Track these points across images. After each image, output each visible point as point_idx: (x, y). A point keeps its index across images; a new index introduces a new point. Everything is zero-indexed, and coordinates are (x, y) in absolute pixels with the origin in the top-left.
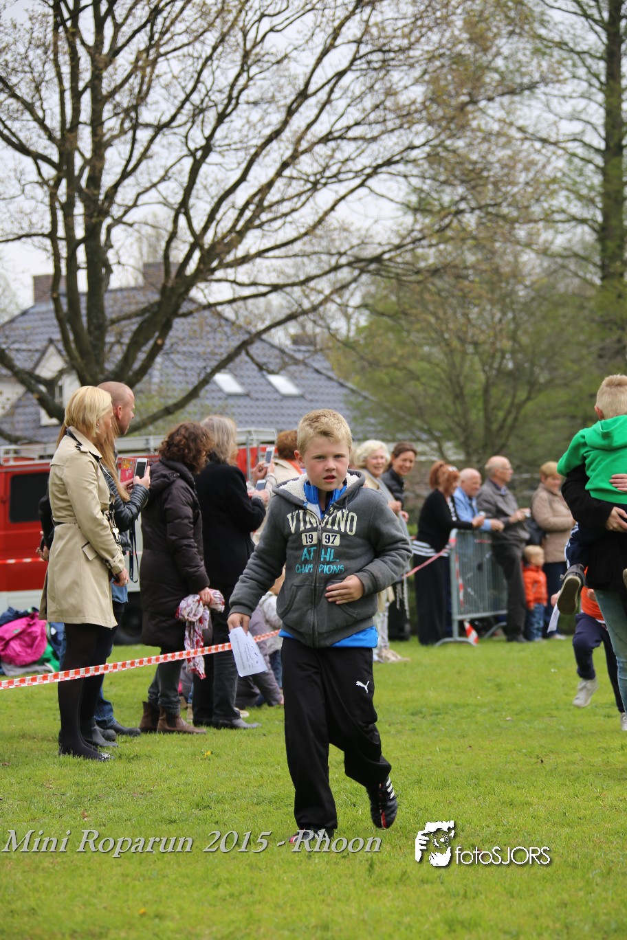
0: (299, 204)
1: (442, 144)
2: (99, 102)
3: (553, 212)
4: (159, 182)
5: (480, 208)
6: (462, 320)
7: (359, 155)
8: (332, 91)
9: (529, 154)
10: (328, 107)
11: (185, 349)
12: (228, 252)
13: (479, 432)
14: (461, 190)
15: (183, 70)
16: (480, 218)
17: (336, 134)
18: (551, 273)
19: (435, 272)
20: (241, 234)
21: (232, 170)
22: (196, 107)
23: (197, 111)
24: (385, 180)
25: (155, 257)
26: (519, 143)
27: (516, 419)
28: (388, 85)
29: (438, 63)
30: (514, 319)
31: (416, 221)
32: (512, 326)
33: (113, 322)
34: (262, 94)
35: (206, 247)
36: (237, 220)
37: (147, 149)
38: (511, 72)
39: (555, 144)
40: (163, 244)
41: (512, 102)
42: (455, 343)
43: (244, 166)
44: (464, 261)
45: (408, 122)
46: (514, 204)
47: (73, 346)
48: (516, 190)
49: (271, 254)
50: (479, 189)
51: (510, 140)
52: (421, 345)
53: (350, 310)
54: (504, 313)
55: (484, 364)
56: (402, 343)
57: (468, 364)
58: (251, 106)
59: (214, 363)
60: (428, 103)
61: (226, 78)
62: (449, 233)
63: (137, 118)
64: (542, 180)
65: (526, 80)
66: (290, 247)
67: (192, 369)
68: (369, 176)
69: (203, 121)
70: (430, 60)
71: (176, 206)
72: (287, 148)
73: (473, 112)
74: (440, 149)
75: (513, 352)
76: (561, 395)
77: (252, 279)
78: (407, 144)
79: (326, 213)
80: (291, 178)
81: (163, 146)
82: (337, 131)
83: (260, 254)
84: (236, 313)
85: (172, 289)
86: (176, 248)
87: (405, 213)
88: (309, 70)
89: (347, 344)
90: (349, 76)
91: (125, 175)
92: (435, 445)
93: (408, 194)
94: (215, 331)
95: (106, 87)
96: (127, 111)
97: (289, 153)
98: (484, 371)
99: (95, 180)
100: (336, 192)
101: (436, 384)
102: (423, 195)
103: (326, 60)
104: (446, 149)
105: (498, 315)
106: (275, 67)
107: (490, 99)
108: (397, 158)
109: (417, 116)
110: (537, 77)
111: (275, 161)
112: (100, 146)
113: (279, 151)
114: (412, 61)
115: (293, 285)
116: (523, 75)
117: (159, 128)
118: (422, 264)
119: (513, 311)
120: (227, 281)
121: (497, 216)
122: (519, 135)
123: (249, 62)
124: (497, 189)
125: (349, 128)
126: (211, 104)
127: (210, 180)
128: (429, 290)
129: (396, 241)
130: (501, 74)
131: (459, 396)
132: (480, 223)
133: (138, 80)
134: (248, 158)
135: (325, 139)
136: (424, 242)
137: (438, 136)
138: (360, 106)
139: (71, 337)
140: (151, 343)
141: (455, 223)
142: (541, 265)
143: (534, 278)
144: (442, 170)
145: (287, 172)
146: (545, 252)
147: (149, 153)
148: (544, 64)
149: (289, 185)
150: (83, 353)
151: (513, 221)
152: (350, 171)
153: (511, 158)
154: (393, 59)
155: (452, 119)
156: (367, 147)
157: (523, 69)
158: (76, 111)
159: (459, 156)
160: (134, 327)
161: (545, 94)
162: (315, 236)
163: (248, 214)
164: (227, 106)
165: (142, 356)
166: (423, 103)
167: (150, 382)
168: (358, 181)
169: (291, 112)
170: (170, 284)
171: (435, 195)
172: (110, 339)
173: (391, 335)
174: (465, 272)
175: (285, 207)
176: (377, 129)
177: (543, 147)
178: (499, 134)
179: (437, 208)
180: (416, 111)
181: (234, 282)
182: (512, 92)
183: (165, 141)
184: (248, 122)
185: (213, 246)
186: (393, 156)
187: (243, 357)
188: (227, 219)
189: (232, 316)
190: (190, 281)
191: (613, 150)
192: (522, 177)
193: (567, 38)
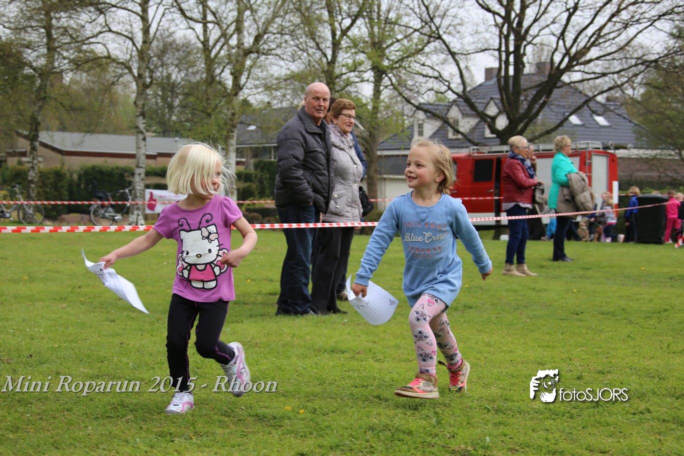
0: (619, 34)
4: (550, 24)
7: (650, 10)
11: (557, 103)
12: (581, 58)
20: (589, 49)
21: (587, 18)
25: (546, 59)
33: (525, 90)
36: (587, 43)
37: (546, 9)
40: (551, 53)
43: (593, 16)
47: (505, 101)
49: (603, 58)
59: (571, 110)
67: (560, 113)
68: (655, 20)
71: (558, 36)
77: (592, 71)
79: (632, 39)
80: (615, 22)
83: (598, 58)
84: (583, 86)
85: (554, 75)
86: (557, 55)
87: (671, 39)
89: (634, 101)
91: (535, 21)
92: (677, 151)
93: (673, 29)
94: (572, 96)
97: (615, 10)
99: (520, 24)
100: (637, 29)
102: (681, 30)
112: (524, 8)
115: (613, 73)
118: (677, 64)
120: (580, 71)
127: (576, 23)
129: (666, 52)
134: (595, 13)
136: (679, 53)
139: (505, 97)
140: (542, 100)
145: (614, 19)
147: (547, 11)
149: (614, 26)
150: (509, 105)
152: (645, 18)
156: (654, 6)
160: (534, 92)
162: (625, 50)
163: (593, 40)
165: (537, 106)
168: (649, 23)
170: (553, 73)
172: (522, 98)
175: (611, 36)
181: (583, 72)
185: (575, 54)
186: (668, 11)
187: (585, 107)
188: (582, 42)
189: (581, 88)
190: (563, 72)
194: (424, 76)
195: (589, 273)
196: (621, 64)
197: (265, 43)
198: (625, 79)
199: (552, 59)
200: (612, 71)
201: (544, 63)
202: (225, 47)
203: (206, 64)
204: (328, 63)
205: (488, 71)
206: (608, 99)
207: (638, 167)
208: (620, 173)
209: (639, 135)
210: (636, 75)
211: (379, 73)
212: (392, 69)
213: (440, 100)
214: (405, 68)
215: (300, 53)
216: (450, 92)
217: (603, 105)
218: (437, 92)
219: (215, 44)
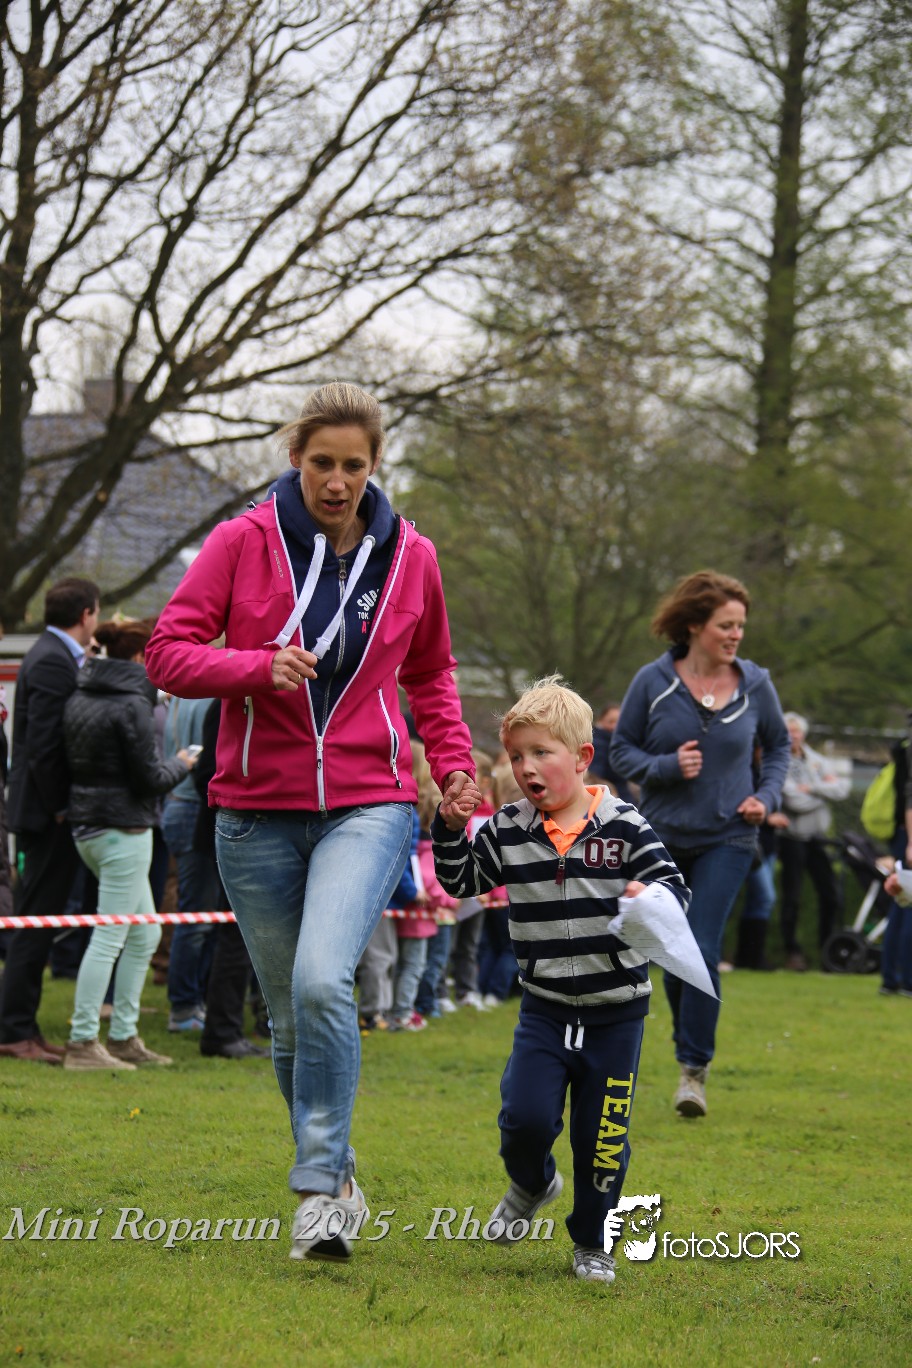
0: (319, 307)
1: (534, 232)
2: (29, 138)
3: (692, 342)
4: (114, 261)
5: (587, 330)
6: (549, 493)
7: (412, 241)
8: (377, 144)
9: (661, 256)
10: (370, 168)
11: (139, 509)
12: (211, 371)
14: (558, 302)
15: (159, 97)
16: (584, 344)
17: (381, 208)
18: (683, 431)
19: (514, 419)
20: (232, 346)
21: (222, 250)
22: (174, 154)
23: (176, 160)
24: (448, 281)
25: (102, 371)
26: (646, 239)
27: (619, 643)
28: (460, 140)
29: (535, 113)
30: (626, 495)
31: (490, 343)
32: (622, 505)
34: (275, 140)
35: (179, 360)
36: (227, 325)
37: (99, 210)
38: (642, 134)
39: (701, 242)
40: (115, 353)
41: (640, 178)
42: (538, 525)
43: (241, 245)
44: (557, 406)
45: (487, 197)
46: (634, 328)
48: (639, 306)
49: (274, 377)
50: (587, 302)
51: (634, 233)
52: (487, 526)
53: (386, 468)
54: (611, 487)
55: (577, 558)
56: (459, 520)
57: (554, 556)
58: (257, 158)
59: (181, 533)
60: (517, 171)
61: (222, 114)
62: (538, 363)
63: (86, 165)
64: (677, 295)
65: (662, 147)
66: (301, 370)
67: (148, 539)
68: (425, 272)
69: (184, 175)
70: (524, 108)
71: (138, 299)
72: (306, 224)
73: (582, 189)
74: (531, 240)
75: (622, 544)
77: (244, 413)
78: (482, 229)
79: (360, 323)
80: (309, 268)
81: (123, 208)
82: (381, 203)
83: (258, 376)
84: (218, 461)
85: (125, 420)
86: (135, 360)
87: (475, 332)
88: (345, 110)
91: (65, 246)
92: (499, 673)
93: (481, 302)
94: (184, 485)
96: (71, 154)
97: (308, 231)
98: (578, 570)
99: (20, 252)
100: (376, 293)
101: (507, 583)
102: (503, 306)
103: (371, 97)
104: (540, 240)
105: (603, 489)
106: (295, 103)
107: (609, 171)
108: (467, 249)
109: (500, 189)
110: (678, 143)
111: (287, 241)
112: (28, 201)
113: (294, 227)
114: (496, 107)
116: (658, 139)
117: (119, 182)
118: (496, 407)
119: (626, 483)
120: (206, 412)
121: (611, 343)
122: (648, 227)
123: (258, 92)
124: (611, 304)
125: (399, 199)
126: (197, 150)
127: (190, 263)
128: (503, 446)
129: (460, 370)
130: (626, 135)
132: (583, 352)
133: (92, 108)
134: (249, 234)
135: (364, 214)
136: (501, 375)
137: (529, 220)
138: (417, 169)
140: (88, 498)
141: (548, 349)
142: (669, 419)
143: (659, 437)
144: (532, 270)
145: (304, 259)
146: (675, 400)
147: (102, 217)
148: (691, 126)
149: (305, 278)
151: (633, 353)
152: (398, 262)
153: (635, 259)
154: (470, 103)
155: (550, 197)
156: (424, 230)
157: (660, 131)
159: (558, 251)
160: (66, 473)
161: (691, 169)
162: (341, 356)
163: (243, 317)
164: (221, 156)
165: (73, 517)
166: (510, 171)
167: (83, 555)
168: (408, 279)
169: (315, 170)
170: (123, 411)
171: (519, 306)
172: (28, 487)
173: (443, 509)
174: (555, 423)
175: (298, 310)
176: (440, 205)
177: (682, 247)
178: (619, 224)
179: (521, 326)
180: (499, 181)
181: (217, 415)
182: (642, 162)
183: (126, 201)
184: (251, 181)
185: (190, 359)
186: (461, 246)
188: (211, 320)
189: (212, 465)
190: (153, 410)
191: (784, 257)
192: (649, 289)
193: (725, 89)
199: (120, 371)
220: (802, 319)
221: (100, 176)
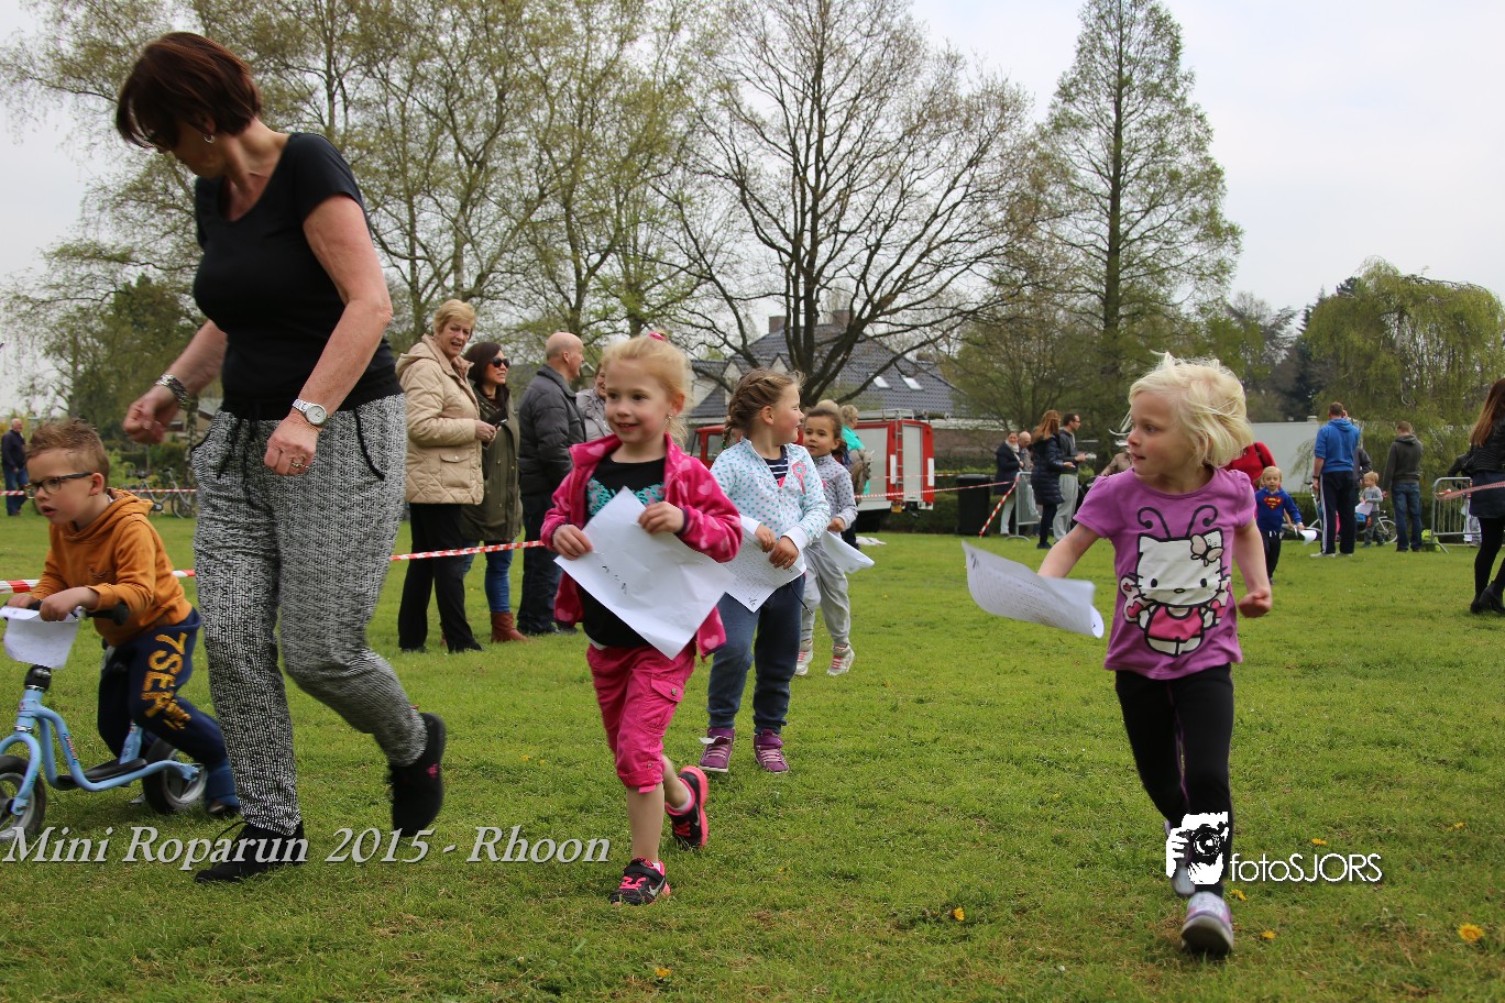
0: (930, 278)
1: (1014, 245)
2: (815, 218)
3: (1077, 287)
4: (849, 265)
5: (1034, 284)
7: (966, 251)
8: (951, 214)
9: (1065, 253)
10: (949, 223)
11: (859, 361)
12: (886, 306)
13: (1029, 414)
14: (1023, 273)
15: (865, 200)
16: (1034, 289)
17: (953, 239)
18: (1073, 322)
19: (1010, 320)
20: (895, 295)
21: (891, 258)
22: (872, 222)
23: (873, 224)
24: (980, 266)
25: (843, 308)
26: (1059, 247)
28: (985, 211)
29: (1015, 200)
30: (1052, 349)
31: (996, 290)
32: (1050, 353)
33: (820, 345)
34: (912, 214)
35: (875, 302)
36: (893, 287)
37: (842, 245)
38: (1056, 206)
39: (1080, 247)
40: (849, 301)
41: (1056, 223)
42: (1016, 362)
43: (899, 256)
44: (1024, 314)
45: (995, 232)
46: (1055, 282)
47: (795, 357)
48: (1056, 273)
49: (913, 307)
50: (1035, 273)
51: (1053, 244)
52: (996, 363)
56: (984, 360)
57: (1023, 374)
58: (904, 221)
59: (876, 370)
60: (1007, 222)
61: (891, 205)
63: (838, 227)
64: (1071, 268)
65: (1064, 210)
66: (922, 303)
67: (862, 374)
68: (972, 263)
69: (876, 230)
71: (858, 279)
72: (923, 246)
73: (1033, 228)
74: (1012, 249)
76: (1078, 395)
77: (900, 322)
78: (994, 245)
79: (946, 285)
80: (925, 264)
81: (852, 244)
82: (954, 237)
83: (906, 307)
84: (890, 341)
85: (854, 327)
86: (857, 303)
88: (939, 202)
89: (949, 359)
90: (962, 205)
91: (830, 259)
92: (1002, 421)
93: (993, 274)
94: (877, 352)
95: (820, 209)
96: (832, 224)
97: (925, 249)
98: (1033, 379)
99: (811, 263)
100: (952, 272)
101: (1004, 386)
102: (1001, 275)
103: (948, 196)
106: (919, 199)
107: (1043, 221)
108: (988, 253)
109: (1001, 229)
110: (1070, 208)
111: (917, 253)
112: (815, 243)
113: (919, 248)
114: (998, 198)
115: (925, 326)
116: (1062, 207)
117: (850, 234)
118: (999, 316)
120: (885, 322)
121: (1045, 288)
122: (1059, 242)
123: (905, 196)
125: (961, 235)
127: (879, 264)
128: (1003, 331)
129: (985, 302)
130: (1050, 206)
131: (1018, 393)
133: (840, 206)
134: (902, 251)
135: (945, 243)
136: (1001, 303)
137: (1012, 241)
138: (968, 223)
139: (794, 353)
140: (840, 358)
142: (1068, 318)
143: (1064, 325)
144: (1013, 261)
145: (924, 260)
146: (1071, 310)
147: (844, 248)
148: (1076, 200)
149: (924, 267)
150: (801, 362)
151: (1055, 291)
152: (961, 260)
154: (988, 196)
156: (971, 247)
157: (1063, 204)
158: (803, 223)
159: (1024, 253)
160: (831, 348)
161: (1075, 218)
162: (939, 298)
163: (899, 284)
164: (890, 222)
165: (834, 365)
166: (1004, 222)
168: (965, 266)
169: (927, 225)
170: (853, 324)
171: (1008, 275)
172: (816, 354)
173: (977, 356)
174: (1023, 321)
175: (922, 280)
176: (972, 238)
177: (1073, 249)
178: (1048, 241)
179: (1008, 283)
180: (1000, 226)
181: (889, 323)
182: (1056, 216)
184: (902, 230)
185: (879, 302)
186: (985, 253)
187: (893, 367)
188: (887, 287)
189: (887, 343)
190: (864, 323)
191: (1114, 251)
192: (1060, 266)
193: (1089, 186)
194: (693, 326)
195: (902, 573)
196: (934, 314)
197: (491, 284)
198: (940, 333)
199: (851, 306)
200: (923, 321)
201: (842, 311)
202: (439, 290)
203: (414, 311)
204: (572, 310)
205: (773, 321)
206: (919, 357)
207: (957, 440)
208: (936, 449)
209: (958, 401)
210: (952, 329)
211: (637, 321)
212: (653, 317)
213: (714, 356)
214: (669, 316)
215: (535, 296)
216: (726, 346)
217: (914, 365)
218: (710, 346)
219: (426, 286)
220: (1121, 276)
221: (843, 232)
